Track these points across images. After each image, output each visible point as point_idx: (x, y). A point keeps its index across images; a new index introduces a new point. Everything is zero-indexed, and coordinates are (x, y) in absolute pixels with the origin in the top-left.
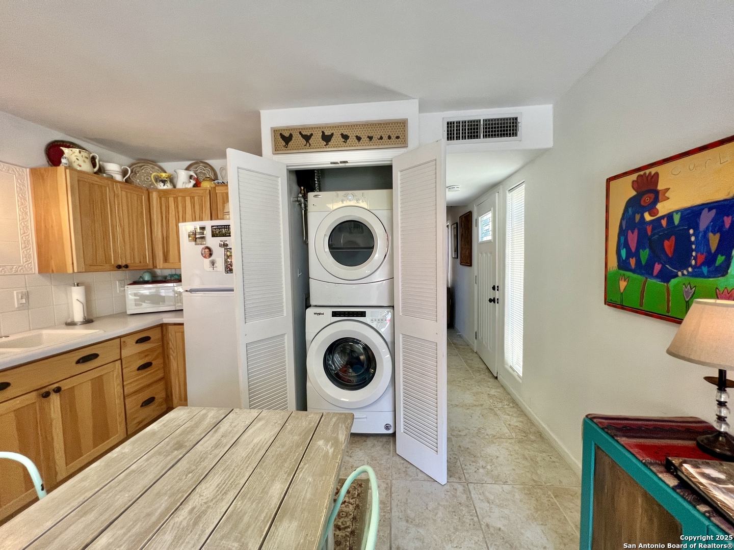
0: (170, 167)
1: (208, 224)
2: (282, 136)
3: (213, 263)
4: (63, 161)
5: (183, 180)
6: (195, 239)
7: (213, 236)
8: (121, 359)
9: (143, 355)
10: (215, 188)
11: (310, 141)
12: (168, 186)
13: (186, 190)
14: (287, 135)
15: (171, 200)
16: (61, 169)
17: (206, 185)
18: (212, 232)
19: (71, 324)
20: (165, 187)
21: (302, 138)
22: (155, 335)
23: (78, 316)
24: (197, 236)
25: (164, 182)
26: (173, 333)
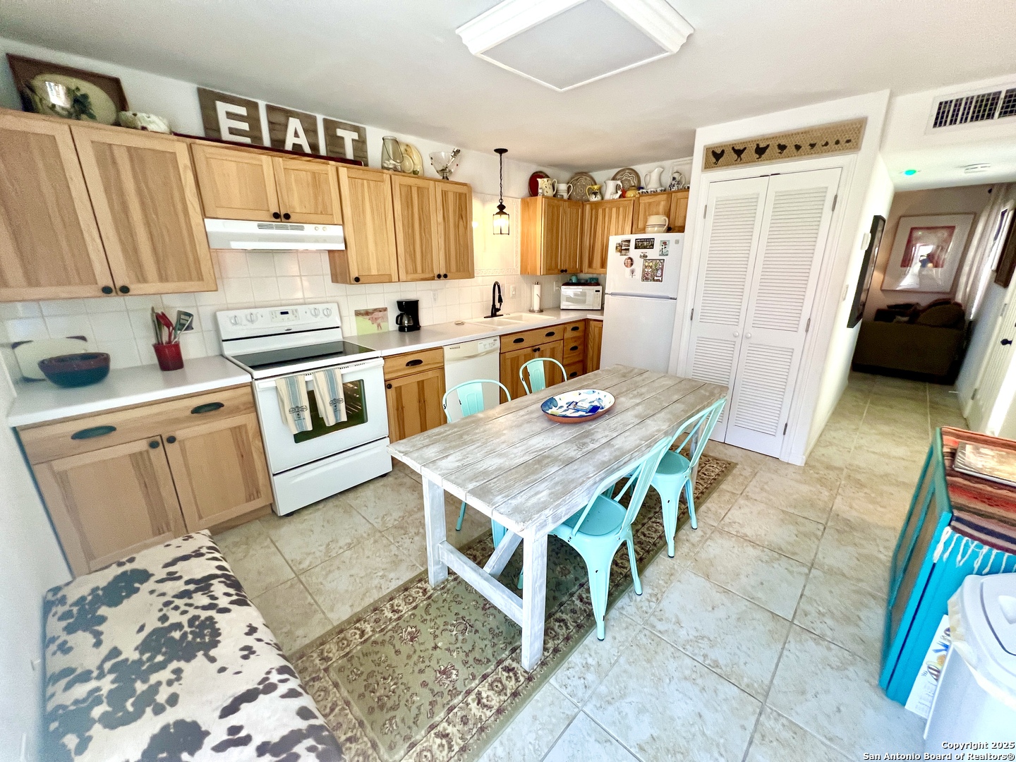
0: (599, 176)
1: (633, 238)
2: (714, 154)
3: (633, 272)
4: (540, 191)
5: (610, 192)
6: (621, 251)
7: (636, 248)
8: (563, 339)
9: (573, 340)
10: (639, 198)
11: (742, 156)
12: (598, 198)
13: (613, 201)
14: (719, 151)
15: (600, 211)
16: (539, 197)
17: (630, 194)
18: (636, 244)
19: (532, 311)
20: (596, 199)
21: (733, 153)
22: (581, 326)
23: (536, 307)
24: (623, 248)
25: (595, 194)
26: (593, 327)
